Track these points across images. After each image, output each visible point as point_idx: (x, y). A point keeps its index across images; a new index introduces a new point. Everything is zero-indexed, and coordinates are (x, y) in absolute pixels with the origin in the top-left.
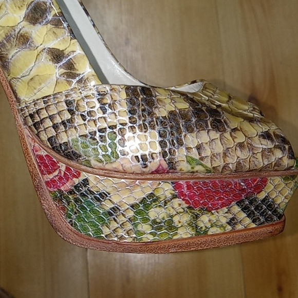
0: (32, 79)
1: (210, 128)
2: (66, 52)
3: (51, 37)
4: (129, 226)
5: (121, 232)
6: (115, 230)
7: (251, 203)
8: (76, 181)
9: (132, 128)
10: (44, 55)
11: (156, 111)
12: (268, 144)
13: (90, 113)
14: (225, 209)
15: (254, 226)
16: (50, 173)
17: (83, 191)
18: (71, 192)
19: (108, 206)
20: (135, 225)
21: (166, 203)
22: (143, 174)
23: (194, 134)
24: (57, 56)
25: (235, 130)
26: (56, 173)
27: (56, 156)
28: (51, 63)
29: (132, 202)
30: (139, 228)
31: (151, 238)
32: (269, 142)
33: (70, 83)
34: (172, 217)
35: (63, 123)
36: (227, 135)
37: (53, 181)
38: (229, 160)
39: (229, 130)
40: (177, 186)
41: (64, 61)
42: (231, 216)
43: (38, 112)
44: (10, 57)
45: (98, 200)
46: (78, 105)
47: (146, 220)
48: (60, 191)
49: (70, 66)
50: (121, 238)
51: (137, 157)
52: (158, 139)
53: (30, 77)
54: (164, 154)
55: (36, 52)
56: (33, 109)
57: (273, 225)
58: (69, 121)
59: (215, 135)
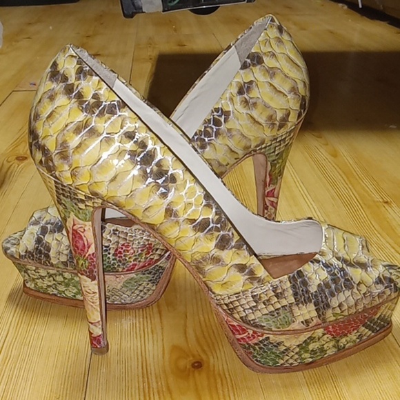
0: (225, 283)
1: (344, 289)
2: (248, 265)
3: (236, 256)
4: (297, 356)
5: (291, 361)
6: (287, 361)
7: (371, 322)
8: (261, 339)
9: (297, 304)
10: (233, 268)
11: (310, 289)
12: (380, 288)
13: (268, 300)
14: (356, 331)
15: (373, 334)
16: (240, 334)
17: (265, 343)
18: (256, 344)
19: (282, 348)
20: (300, 355)
21: (319, 339)
22: (306, 329)
23: (336, 298)
24: (241, 268)
25: (359, 284)
26: (246, 335)
27: (245, 326)
28: (238, 273)
29: (298, 343)
30: (303, 356)
31: (311, 360)
32: (381, 286)
33: (252, 283)
34: (323, 345)
35: (251, 308)
36: (355, 290)
37: (242, 338)
38: (358, 307)
39: (355, 286)
40: (326, 328)
41: (247, 270)
42: (359, 334)
43: (231, 303)
44: (206, 269)
45: (275, 346)
46: (260, 297)
47: (306, 351)
48: (248, 344)
49: (252, 273)
50: (292, 364)
51: (302, 322)
52: (314, 308)
53: (223, 282)
54: (319, 316)
55: (227, 268)
56: (227, 301)
57: (385, 330)
58: (254, 307)
59: (348, 293)
